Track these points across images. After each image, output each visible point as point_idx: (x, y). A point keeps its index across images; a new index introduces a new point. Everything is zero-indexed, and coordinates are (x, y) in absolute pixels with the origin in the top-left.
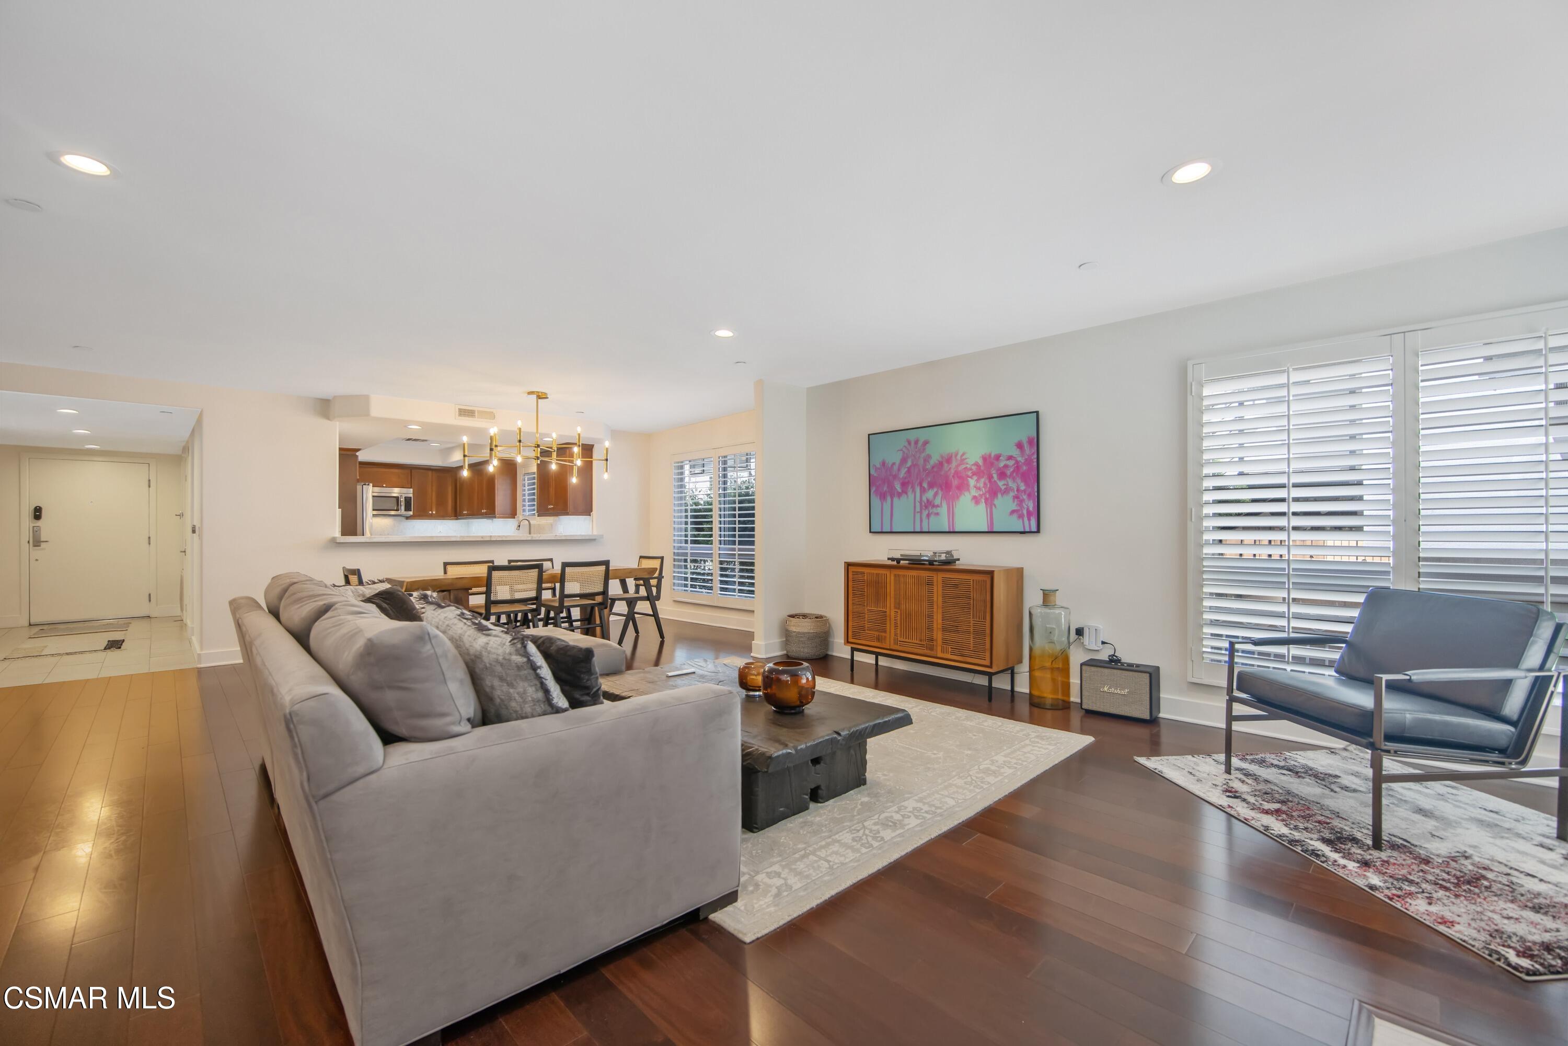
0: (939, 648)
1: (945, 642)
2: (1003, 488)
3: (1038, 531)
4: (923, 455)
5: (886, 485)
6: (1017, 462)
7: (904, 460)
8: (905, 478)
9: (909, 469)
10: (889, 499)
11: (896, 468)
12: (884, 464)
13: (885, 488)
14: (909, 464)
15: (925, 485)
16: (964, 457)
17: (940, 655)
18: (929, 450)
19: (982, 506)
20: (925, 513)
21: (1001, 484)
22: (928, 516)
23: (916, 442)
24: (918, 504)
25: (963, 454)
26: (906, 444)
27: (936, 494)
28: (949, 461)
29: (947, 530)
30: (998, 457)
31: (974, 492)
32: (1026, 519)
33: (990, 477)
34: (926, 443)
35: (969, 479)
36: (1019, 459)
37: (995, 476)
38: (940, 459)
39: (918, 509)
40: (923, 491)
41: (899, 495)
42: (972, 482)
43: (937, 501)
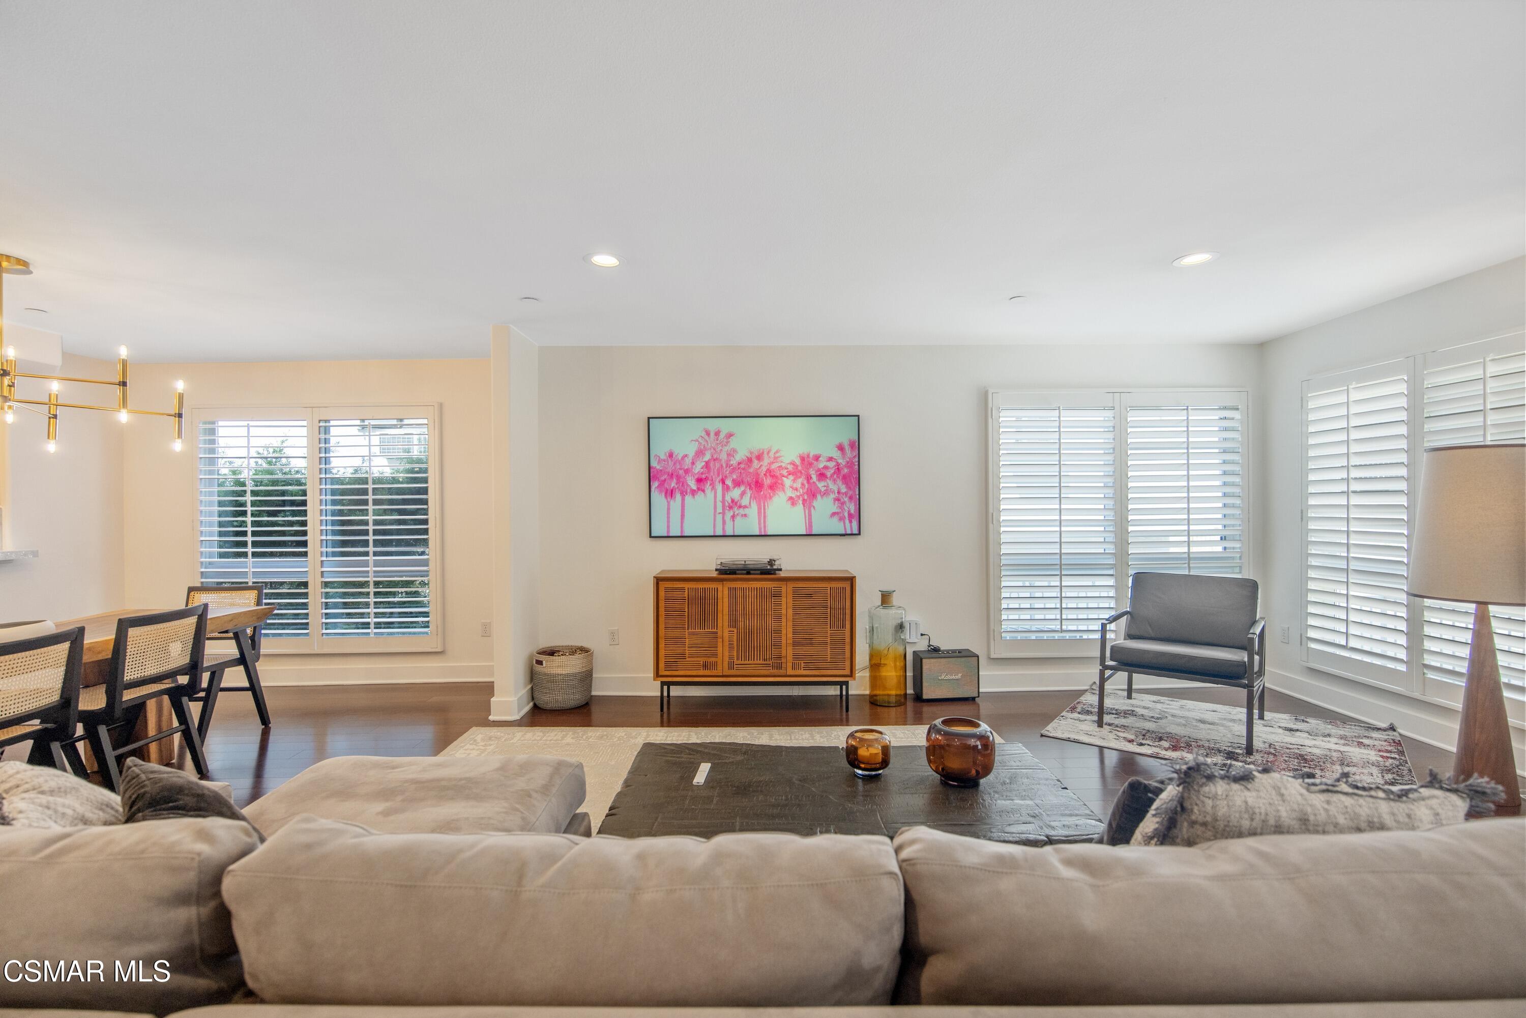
0: (790, 665)
1: (796, 657)
2: (823, 489)
3: (859, 534)
4: (726, 449)
5: (675, 480)
6: (838, 464)
7: (700, 453)
8: (702, 474)
9: (707, 463)
10: (678, 497)
11: (688, 461)
12: (671, 455)
13: (673, 484)
14: (707, 457)
15: (729, 482)
16: (778, 455)
17: (790, 672)
18: (734, 443)
19: (800, 507)
20: (729, 514)
21: (821, 485)
22: (733, 517)
23: (717, 433)
24: (719, 505)
25: (777, 452)
26: (703, 434)
27: (743, 494)
28: (759, 457)
29: (758, 533)
30: (817, 458)
31: (790, 493)
32: (847, 521)
33: (809, 478)
34: (730, 435)
35: (785, 479)
36: (840, 461)
37: (814, 478)
38: (749, 455)
39: (720, 509)
40: (726, 489)
41: (693, 493)
42: (788, 482)
43: (745, 501)
